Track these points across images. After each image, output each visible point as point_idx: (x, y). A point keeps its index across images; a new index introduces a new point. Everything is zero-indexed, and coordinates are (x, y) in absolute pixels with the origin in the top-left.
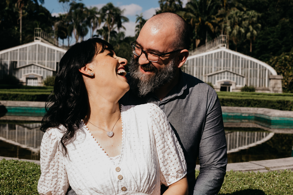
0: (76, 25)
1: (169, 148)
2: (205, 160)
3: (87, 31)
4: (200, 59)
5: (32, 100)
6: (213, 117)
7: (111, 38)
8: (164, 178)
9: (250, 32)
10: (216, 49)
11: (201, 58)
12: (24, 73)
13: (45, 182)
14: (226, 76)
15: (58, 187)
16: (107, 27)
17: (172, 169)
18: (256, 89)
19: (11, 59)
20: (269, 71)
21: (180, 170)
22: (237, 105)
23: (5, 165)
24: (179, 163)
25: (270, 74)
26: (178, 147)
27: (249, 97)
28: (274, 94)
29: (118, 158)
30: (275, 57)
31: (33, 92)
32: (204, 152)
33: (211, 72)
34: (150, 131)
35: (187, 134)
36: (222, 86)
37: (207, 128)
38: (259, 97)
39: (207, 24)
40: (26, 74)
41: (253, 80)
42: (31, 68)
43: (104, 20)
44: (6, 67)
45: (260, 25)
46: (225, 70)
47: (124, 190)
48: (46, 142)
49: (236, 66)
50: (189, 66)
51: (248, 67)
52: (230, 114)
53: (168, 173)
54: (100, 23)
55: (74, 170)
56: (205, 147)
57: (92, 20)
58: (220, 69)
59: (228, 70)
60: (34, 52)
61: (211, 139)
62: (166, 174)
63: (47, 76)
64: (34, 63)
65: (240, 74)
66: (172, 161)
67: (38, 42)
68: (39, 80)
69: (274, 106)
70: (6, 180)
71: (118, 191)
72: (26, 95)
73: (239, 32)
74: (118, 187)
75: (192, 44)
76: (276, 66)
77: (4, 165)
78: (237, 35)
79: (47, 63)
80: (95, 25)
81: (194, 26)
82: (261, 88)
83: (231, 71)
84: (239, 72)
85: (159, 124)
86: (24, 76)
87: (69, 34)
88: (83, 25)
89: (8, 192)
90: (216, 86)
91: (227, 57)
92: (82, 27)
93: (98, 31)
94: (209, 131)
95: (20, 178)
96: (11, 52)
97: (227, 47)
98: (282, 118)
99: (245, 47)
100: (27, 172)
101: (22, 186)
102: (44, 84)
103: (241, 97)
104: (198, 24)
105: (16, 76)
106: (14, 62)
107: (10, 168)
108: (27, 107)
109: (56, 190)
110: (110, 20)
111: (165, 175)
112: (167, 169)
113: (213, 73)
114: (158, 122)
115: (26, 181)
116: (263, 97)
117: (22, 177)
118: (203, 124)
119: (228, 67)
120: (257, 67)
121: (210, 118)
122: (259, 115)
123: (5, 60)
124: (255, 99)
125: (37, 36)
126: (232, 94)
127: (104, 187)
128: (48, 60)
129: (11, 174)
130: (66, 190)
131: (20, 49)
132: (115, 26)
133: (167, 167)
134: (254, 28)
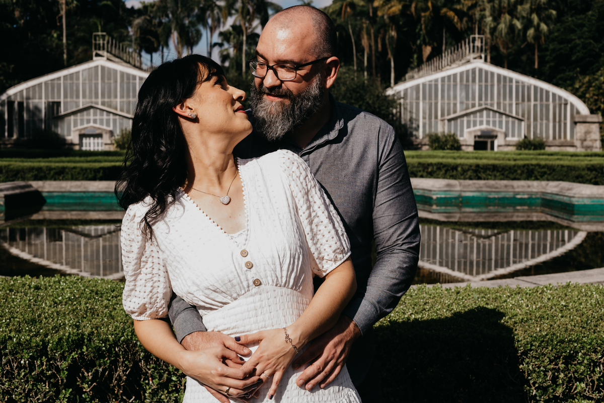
0: (177, 23)
1: (318, 215)
2: (383, 238)
3: (199, 35)
4: (430, 86)
5: (94, 179)
6: (390, 169)
7: (250, 49)
8: (316, 264)
9: (534, 27)
10: (463, 64)
11: (433, 83)
12: (75, 125)
13: (136, 291)
14: (485, 119)
15: (155, 296)
16: (240, 26)
17: (325, 247)
18: (546, 144)
19: (47, 97)
20: (572, 106)
21: (339, 248)
22: (507, 178)
23: (61, 283)
24: (336, 238)
25: (575, 112)
26: (333, 214)
27: (532, 159)
28: (583, 154)
29: (241, 234)
30: (584, 78)
31: (95, 161)
32: (381, 227)
33: (455, 112)
34: (287, 192)
35: (348, 199)
36: (477, 139)
37: (382, 187)
38: (550, 160)
39: (445, 13)
40: (79, 127)
41: (541, 125)
42: (89, 115)
43: (233, 12)
44: (37, 113)
45: (554, 12)
46: (483, 106)
47: (258, 284)
48: (128, 229)
49: (505, 98)
50: (408, 101)
51: (529, 100)
52: (492, 196)
53: (321, 256)
54: (226, 19)
55: (179, 262)
56: (381, 219)
57: (208, 13)
58: (473, 106)
59: (489, 107)
60: (94, 81)
61: (390, 205)
62: (318, 257)
63: (122, 131)
64: (94, 105)
65: (514, 114)
66: (323, 236)
67: (100, 62)
68: (106, 139)
69: (582, 177)
70: (67, 306)
71: (248, 287)
72: (82, 169)
73: (511, 27)
74: (247, 280)
75: (415, 56)
76: (587, 95)
77: (59, 283)
78: (508, 33)
79: (120, 102)
80: (216, 23)
81: (419, 18)
82: (557, 142)
83: (495, 108)
84: (511, 111)
85: (299, 179)
86: (75, 131)
87: (162, 43)
88: (190, 22)
89: (73, 322)
90: (465, 140)
91: (486, 81)
92: (188, 27)
93: (221, 34)
94: (386, 191)
95: (90, 302)
96: (46, 83)
97: (486, 60)
98: (595, 200)
99: (524, 58)
100: (103, 292)
101: (96, 314)
102: (115, 145)
103: (515, 160)
104: (427, 14)
105: (59, 131)
106: (53, 103)
107: (71, 287)
108: (84, 192)
109: (153, 300)
110: (245, 11)
111: (317, 259)
112: (319, 249)
113: (458, 114)
114: (297, 177)
115: (102, 306)
116: (560, 160)
117: (93, 300)
118: (375, 182)
119: (489, 102)
120: (547, 100)
121: (385, 170)
122: (550, 195)
123: (36, 101)
124: (543, 163)
125: (99, 50)
126: (497, 155)
127: (226, 282)
128: (122, 97)
129: (74, 296)
130: (168, 299)
131: (65, 77)
132: (256, 22)
133: (318, 245)
134: (541, 19)
